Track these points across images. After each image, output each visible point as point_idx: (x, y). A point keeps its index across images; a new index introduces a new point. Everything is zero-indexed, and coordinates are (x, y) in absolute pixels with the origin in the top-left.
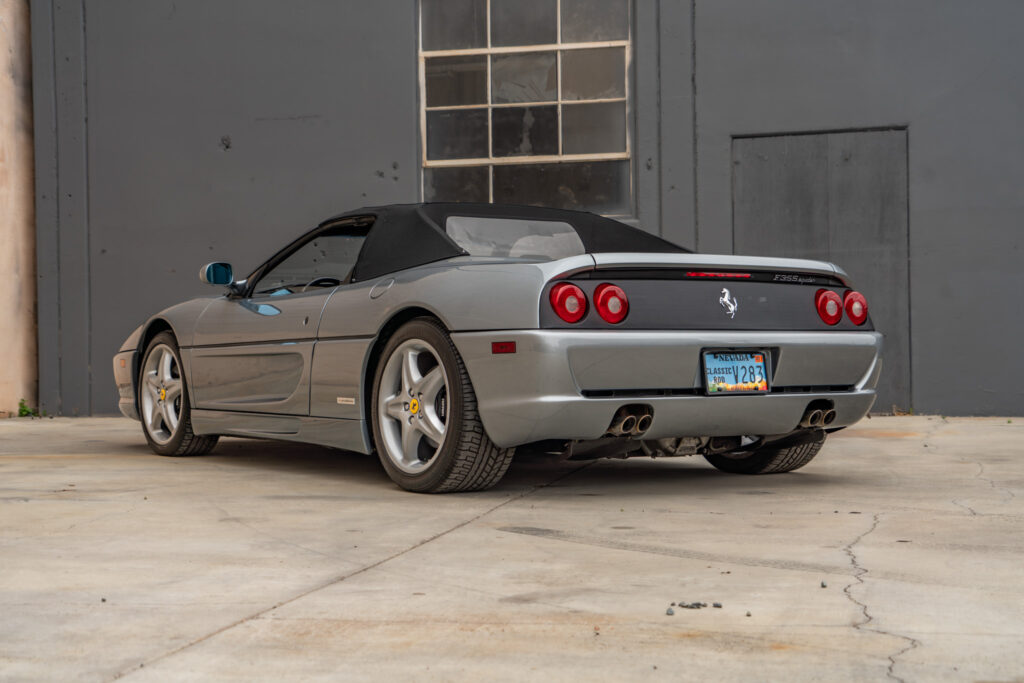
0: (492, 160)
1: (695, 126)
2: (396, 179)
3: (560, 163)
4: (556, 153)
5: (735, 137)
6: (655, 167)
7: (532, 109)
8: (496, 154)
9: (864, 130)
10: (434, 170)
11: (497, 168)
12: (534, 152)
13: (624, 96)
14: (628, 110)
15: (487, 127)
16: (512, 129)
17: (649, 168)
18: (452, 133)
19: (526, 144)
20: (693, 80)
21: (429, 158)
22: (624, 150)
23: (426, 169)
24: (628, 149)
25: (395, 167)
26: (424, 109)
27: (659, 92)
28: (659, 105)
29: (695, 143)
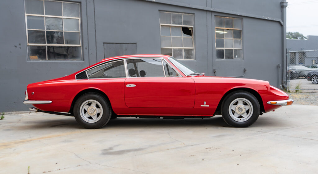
0: (47, 45)
1: (96, 40)
2: (20, 48)
3: (64, 46)
4: (63, 44)
5: (104, 43)
6: (87, 49)
7: (57, 32)
8: (48, 43)
9: (129, 43)
10: (30, 46)
11: (48, 47)
12: (58, 43)
13: (79, 31)
14: (80, 35)
15: (45, 36)
16: (51, 36)
17: (86, 49)
19: (55, 41)
20: (95, 29)
21: (29, 43)
22: (80, 44)
23: (28, 46)
24: (81, 44)
25: (20, 45)
26: (27, 29)
27: (88, 31)
28: (88, 34)
29: (96, 44)
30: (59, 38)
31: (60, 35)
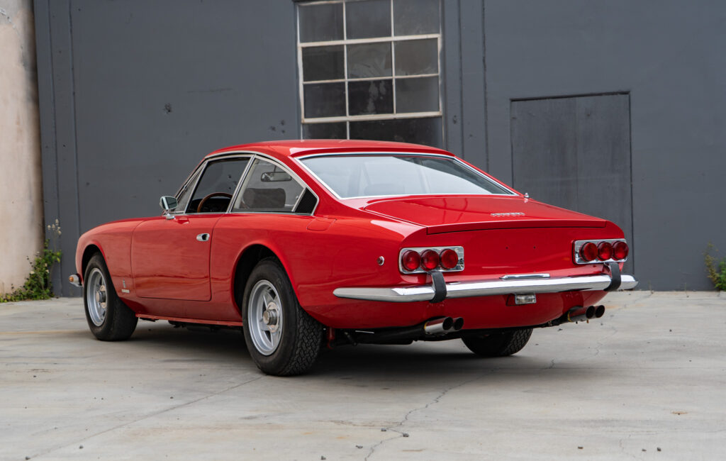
0: (348, 118)
1: (485, 93)
2: (283, 132)
3: (395, 119)
4: (392, 112)
5: (513, 100)
6: (459, 121)
7: (376, 82)
8: (351, 114)
9: (600, 94)
10: (309, 125)
11: (352, 123)
12: (377, 112)
13: (437, 72)
14: (440, 82)
15: (345, 95)
16: (361, 97)
17: (455, 122)
18: (322, 99)
19: (371, 106)
20: (484, 61)
21: (306, 117)
22: (438, 110)
23: (304, 124)
24: (441, 109)
25: (283, 123)
26: (301, 82)
27: (461, 70)
28: (461, 78)
29: (486, 104)
30: (382, 98)
31: (383, 90)
